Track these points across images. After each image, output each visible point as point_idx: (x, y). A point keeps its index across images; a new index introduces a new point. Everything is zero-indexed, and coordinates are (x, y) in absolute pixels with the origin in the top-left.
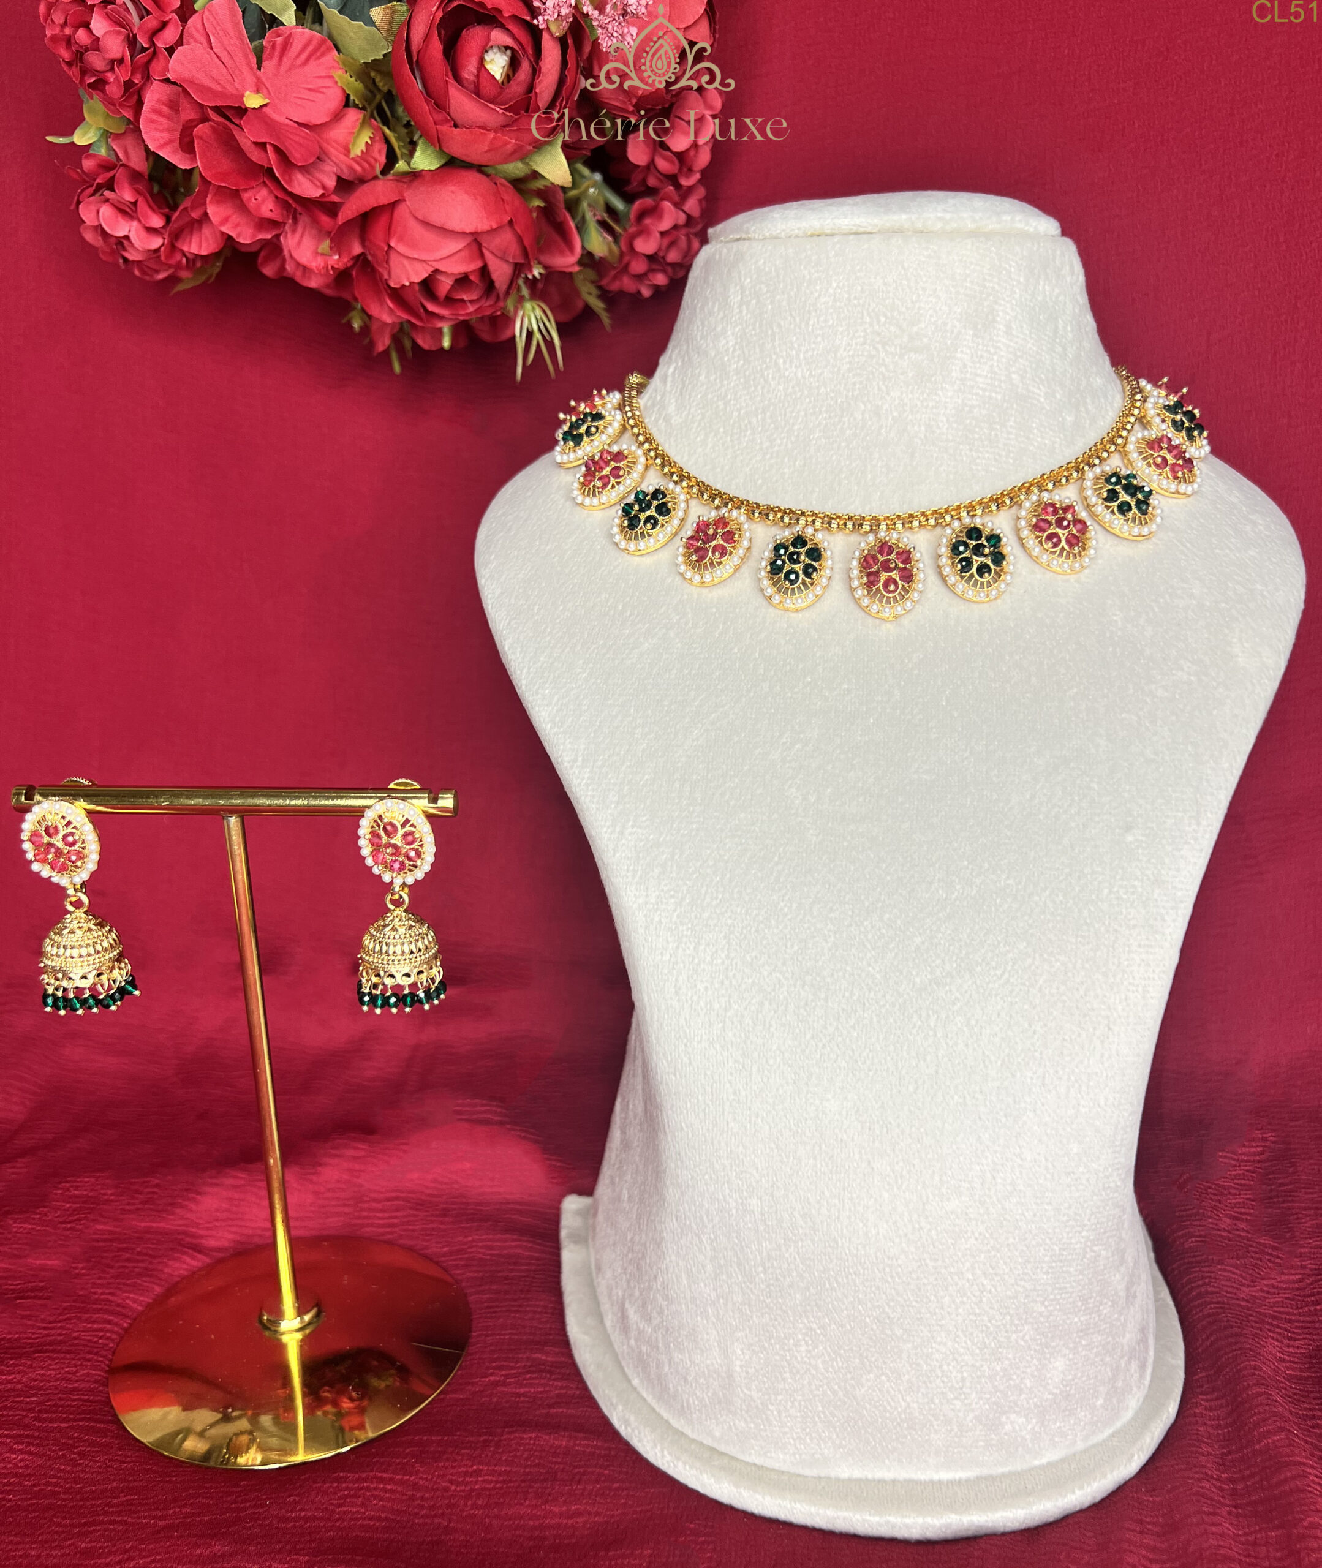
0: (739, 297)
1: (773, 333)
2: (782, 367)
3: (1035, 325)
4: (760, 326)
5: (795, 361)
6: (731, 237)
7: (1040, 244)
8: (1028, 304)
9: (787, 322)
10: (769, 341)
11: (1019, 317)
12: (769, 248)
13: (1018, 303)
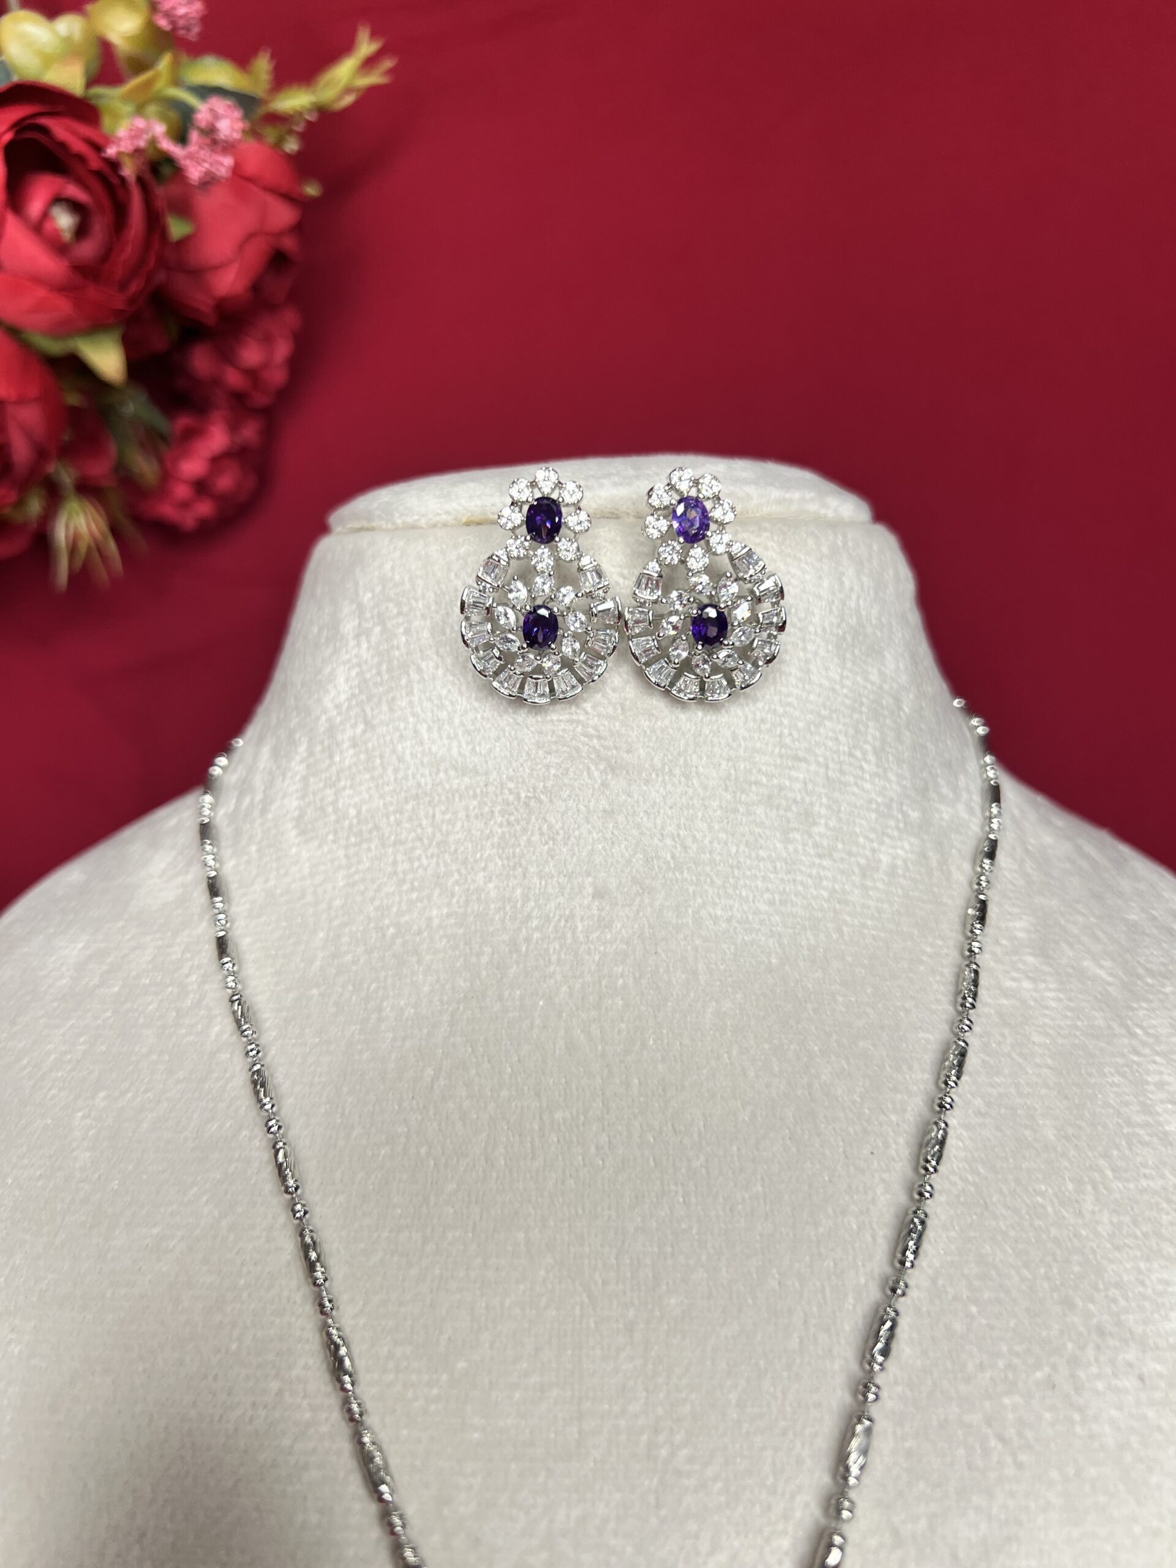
0: (357, 622)
1: (409, 682)
2: (426, 737)
3: (849, 665)
4: (389, 670)
5: (446, 727)
6: (349, 526)
7: (844, 536)
8: (835, 630)
9: (431, 664)
10: (404, 694)
11: (822, 652)
12: (401, 544)
13: (819, 631)
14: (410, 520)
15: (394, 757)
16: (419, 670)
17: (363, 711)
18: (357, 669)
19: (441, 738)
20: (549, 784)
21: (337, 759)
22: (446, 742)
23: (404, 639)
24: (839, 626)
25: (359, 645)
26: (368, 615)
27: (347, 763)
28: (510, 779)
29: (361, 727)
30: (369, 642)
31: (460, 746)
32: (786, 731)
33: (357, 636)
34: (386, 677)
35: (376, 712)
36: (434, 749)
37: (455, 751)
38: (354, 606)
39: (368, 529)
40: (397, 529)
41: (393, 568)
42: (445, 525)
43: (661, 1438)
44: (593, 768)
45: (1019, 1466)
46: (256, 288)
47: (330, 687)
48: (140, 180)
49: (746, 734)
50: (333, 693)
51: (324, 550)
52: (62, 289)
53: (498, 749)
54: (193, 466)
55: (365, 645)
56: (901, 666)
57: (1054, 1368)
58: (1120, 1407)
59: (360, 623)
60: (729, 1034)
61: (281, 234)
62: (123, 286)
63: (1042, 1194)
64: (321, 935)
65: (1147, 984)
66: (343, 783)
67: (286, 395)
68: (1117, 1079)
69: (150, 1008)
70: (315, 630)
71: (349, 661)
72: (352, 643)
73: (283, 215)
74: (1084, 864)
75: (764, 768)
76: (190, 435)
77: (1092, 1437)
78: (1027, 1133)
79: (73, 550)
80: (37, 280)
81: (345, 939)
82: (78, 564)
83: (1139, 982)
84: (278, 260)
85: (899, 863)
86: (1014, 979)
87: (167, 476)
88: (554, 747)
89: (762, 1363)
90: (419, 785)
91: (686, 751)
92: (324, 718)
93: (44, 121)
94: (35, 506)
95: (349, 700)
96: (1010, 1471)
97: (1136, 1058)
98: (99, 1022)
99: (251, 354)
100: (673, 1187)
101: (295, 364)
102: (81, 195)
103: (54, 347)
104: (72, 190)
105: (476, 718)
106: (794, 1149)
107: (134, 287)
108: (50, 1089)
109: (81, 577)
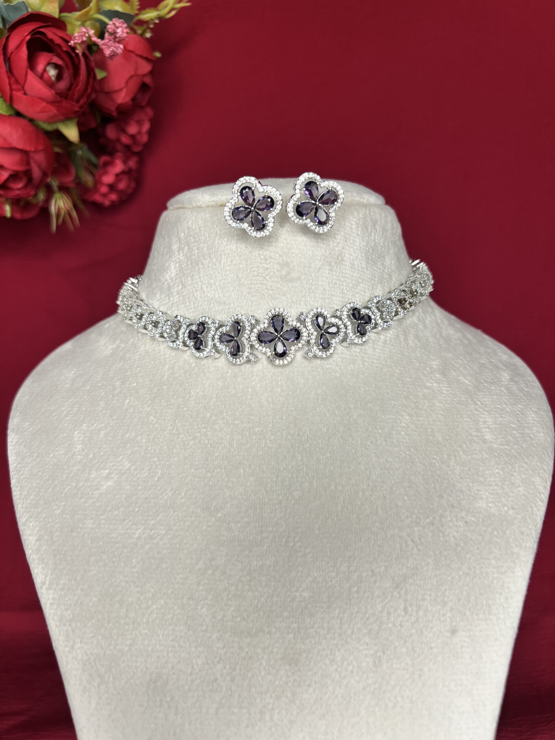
0: (178, 245)
1: (199, 268)
2: (206, 290)
3: (370, 262)
4: (191, 264)
5: (214, 286)
6: (175, 206)
7: (370, 210)
8: (365, 248)
9: (207, 261)
10: (197, 274)
11: (359, 257)
12: (195, 214)
13: (358, 248)
14: (198, 204)
15: (193, 298)
16: (203, 264)
17: (181, 280)
18: (179, 264)
19: (211, 291)
20: (253, 308)
21: (171, 299)
22: (213, 292)
23: (196, 251)
24: (366, 246)
25: (179, 254)
26: (183, 242)
27: (175, 301)
28: (238, 306)
29: (181, 287)
30: (183, 253)
31: (218, 294)
32: (345, 288)
33: (179, 251)
34: (190, 267)
35: (186, 280)
36: (209, 295)
37: (217, 296)
38: (177, 239)
39: (182, 208)
40: (193, 208)
41: (192, 223)
42: (212, 206)
43: (290, 540)
44: (270, 302)
45: (419, 550)
46: (134, 99)
47: (168, 271)
48: (84, 54)
49: (329, 289)
50: (169, 273)
51: (166, 217)
52: (52, 103)
53: (233, 295)
54: (108, 179)
55: (181, 254)
56: (393, 262)
57: (434, 518)
58: (457, 532)
59: (179, 245)
60: (320, 401)
61: (144, 75)
62: (78, 101)
63: (435, 459)
64: (167, 366)
65: (485, 386)
66: (174, 309)
67: (147, 146)
68: (468, 419)
69: (102, 394)
70: (162, 248)
71: (176, 260)
72: (177, 253)
73: (145, 68)
74: (466, 342)
75: (336, 302)
76: (106, 164)
77: (446, 541)
78: (431, 438)
79: (58, 215)
80: (43, 99)
81: (176, 368)
82: (61, 220)
83: (481, 385)
84: (144, 87)
85: (388, 339)
86: (430, 383)
87: (97, 183)
88: (255, 294)
89: (327, 515)
90: (203, 309)
91: (305, 295)
92: (166, 283)
93: (42, 30)
94: (41, 196)
95: (176, 276)
96: (415, 551)
97: (476, 412)
98: (83, 400)
99: (133, 129)
100: (297, 455)
101: (151, 133)
102: (60, 62)
103: (49, 127)
104: (56, 60)
105: (225, 283)
106: (342, 442)
107: (82, 102)
108: (65, 423)
109: (62, 227)
